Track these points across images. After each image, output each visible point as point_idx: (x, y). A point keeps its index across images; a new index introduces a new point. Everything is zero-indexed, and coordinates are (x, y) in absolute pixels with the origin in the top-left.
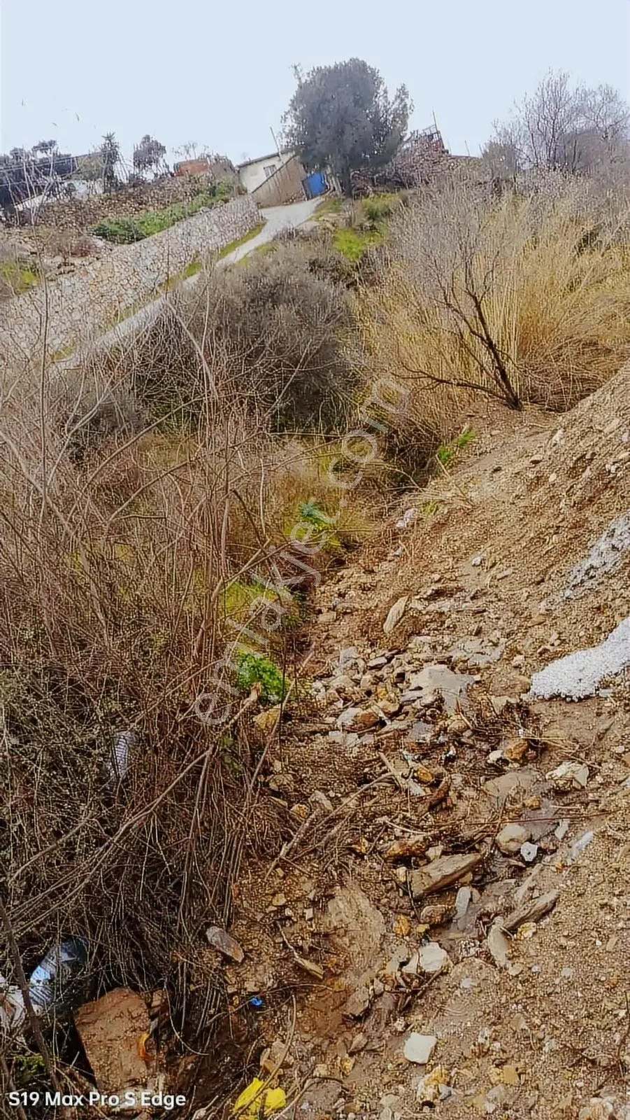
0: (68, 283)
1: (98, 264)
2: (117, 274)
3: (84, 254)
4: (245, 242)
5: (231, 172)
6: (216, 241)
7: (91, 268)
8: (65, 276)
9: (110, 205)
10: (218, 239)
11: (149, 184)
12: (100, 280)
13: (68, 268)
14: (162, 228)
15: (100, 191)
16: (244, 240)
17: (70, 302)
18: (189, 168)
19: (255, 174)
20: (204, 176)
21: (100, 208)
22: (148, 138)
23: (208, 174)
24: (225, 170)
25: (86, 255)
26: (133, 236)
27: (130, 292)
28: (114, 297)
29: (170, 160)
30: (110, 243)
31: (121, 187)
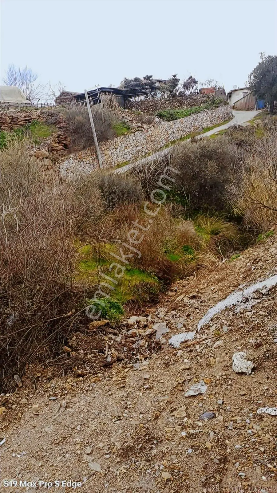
0: (139, 135)
1: (153, 129)
2: (160, 133)
3: (150, 123)
4: (219, 126)
5: (224, 95)
6: (207, 124)
7: (150, 130)
8: (138, 132)
9: (168, 104)
10: (208, 123)
11: (187, 96)
12: (152, 135)
13: (140, 129)
14: (185, 116)
15: (166, 97)
16: (219, 125)
17: (137, 142)
18: (206, 91)
19: (238, 94)
20: (211, 95)
21: (164, 104)
22: (191, 77)
23: (213, 94)
24: (221, 93)
25: (150, 124)
26: (172, 118)
27: (164, 141)
28: (157, 142)
29: (199, 87)
30: (162, 120)
31: (175, 96)
